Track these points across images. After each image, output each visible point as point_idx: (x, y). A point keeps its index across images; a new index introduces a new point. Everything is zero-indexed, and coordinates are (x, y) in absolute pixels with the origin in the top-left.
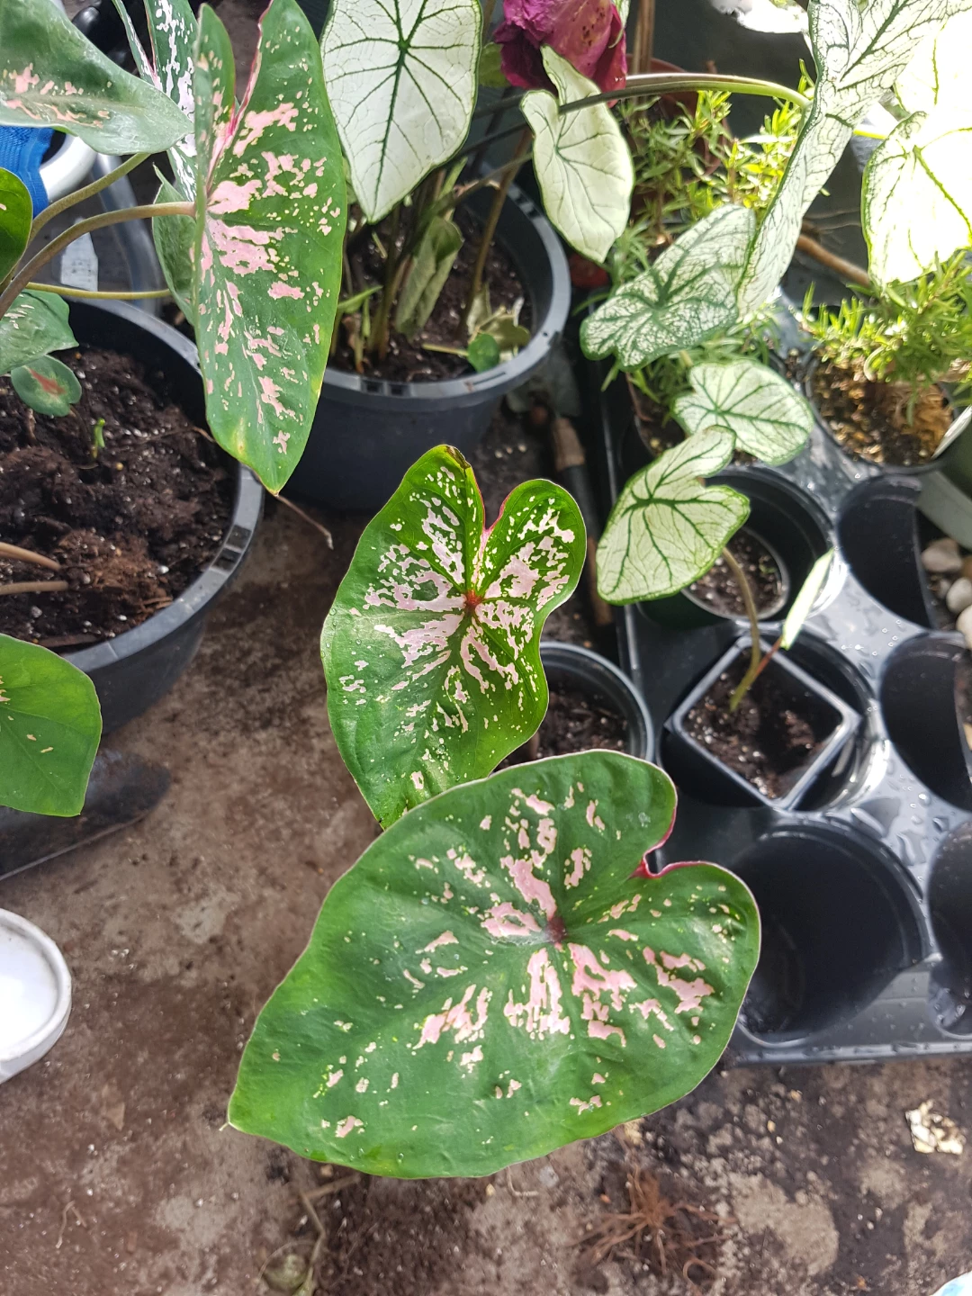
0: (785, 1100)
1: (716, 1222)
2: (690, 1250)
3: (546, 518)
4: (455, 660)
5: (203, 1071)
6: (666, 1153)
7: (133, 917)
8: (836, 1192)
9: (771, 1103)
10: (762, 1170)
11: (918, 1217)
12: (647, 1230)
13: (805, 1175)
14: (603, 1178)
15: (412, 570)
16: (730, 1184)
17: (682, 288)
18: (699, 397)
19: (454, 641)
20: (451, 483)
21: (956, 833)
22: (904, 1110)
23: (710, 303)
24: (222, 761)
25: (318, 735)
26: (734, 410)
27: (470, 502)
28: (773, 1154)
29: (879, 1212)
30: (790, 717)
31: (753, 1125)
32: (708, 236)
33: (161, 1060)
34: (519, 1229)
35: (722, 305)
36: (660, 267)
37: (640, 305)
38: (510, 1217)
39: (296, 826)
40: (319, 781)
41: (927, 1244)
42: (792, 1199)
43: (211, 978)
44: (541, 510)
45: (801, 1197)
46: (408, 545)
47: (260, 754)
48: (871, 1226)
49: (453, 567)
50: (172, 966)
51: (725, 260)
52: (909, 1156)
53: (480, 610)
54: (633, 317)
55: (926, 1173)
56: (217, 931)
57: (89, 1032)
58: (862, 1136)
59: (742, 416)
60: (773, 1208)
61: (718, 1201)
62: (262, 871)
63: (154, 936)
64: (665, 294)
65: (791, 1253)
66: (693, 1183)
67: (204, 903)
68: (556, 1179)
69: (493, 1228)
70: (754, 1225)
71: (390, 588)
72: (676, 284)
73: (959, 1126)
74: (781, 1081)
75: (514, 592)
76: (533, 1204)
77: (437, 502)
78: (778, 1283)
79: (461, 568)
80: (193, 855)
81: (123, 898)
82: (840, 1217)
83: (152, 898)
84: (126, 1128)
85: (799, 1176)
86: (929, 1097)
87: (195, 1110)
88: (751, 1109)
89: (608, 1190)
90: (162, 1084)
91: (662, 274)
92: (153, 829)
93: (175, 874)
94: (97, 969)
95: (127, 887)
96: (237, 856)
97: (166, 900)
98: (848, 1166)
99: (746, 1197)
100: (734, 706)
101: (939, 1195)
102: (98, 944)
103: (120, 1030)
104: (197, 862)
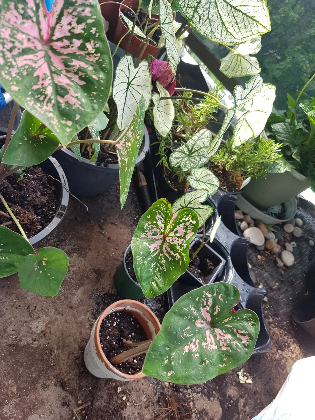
1: (190, 408)
2: (184, 417)
3: (188, 217)
4: (161, 252)
5: (40, 373)
6: (176, 389)
7: (17, 325)
8: (221, 397)
10: (201, 392)
11: (242, 401)
12: (172, 412)
13: (212, 392)
14: (159, 397)
15: (152, 228)
16: (193, 396)
17: (195, 152)
18: (193, 177)
19: (161, 247)
20: (164, 207)
21: (251, 293)
22: (237, 372)
23: (203, 157)
26: (201, 180)
27: (168, 212)
28: (204, 387)
29: (232, 401)
30: (208, 261)
33: (27, 371)
34: (136, 415)
35: (206, 157)
36: (189, 145)
37: (184, 155)
38: (134, 412)
39: (65, 295)
40: (72, 281)
41: (244, 409)
42: (209, 400)
43: (42, 344)
44: (187, 215)
45: (212, 399)
46: (151, 222)
48: (230, 405)
49: (162, 228)
50: (30, 340)
51: (206, 145)
52: (239, 385)
53: (167, 239)
54: (183, 158)
55: (243, 389)
56: (43, 329)
57: (4, 363)
58: (227, 380)
59: (202, 182)
60: (205, 402)
61: (190, 402)
62: (56, 310)
63: (24, 331)
64: (191, 153)
65: (210, 415)
66: (183, 397)
67: (39, 320)
68: (146, 399)
69: (129, 415)
70: (200, 408)
71: (147, 233)
72: (193, 150)
73: (250, 376)
75: (177, 235)
76: (140, 407)
77: (160, 211)
79: (163, 228)
80: (34, 305)
81: (13, 319)
82: (222, 404)
83: (22, 319)
84: (17, 393)
85: (211, 393)
86: (243, 367)
87: (39, 386)
89: (161, 401)
90: (28, 378)
91: (189, 147)
92: (22, 297)
93: (29, 311)
94: (6, 342)
95: (14, 316)
96: (48, 305)
97: (27, 320)
98: (223, 389)
99: (197, 400)
100: (194, 257)
101: (247, 395)
102: (6, 334)
103: (14, 362)
104: (36, 307)
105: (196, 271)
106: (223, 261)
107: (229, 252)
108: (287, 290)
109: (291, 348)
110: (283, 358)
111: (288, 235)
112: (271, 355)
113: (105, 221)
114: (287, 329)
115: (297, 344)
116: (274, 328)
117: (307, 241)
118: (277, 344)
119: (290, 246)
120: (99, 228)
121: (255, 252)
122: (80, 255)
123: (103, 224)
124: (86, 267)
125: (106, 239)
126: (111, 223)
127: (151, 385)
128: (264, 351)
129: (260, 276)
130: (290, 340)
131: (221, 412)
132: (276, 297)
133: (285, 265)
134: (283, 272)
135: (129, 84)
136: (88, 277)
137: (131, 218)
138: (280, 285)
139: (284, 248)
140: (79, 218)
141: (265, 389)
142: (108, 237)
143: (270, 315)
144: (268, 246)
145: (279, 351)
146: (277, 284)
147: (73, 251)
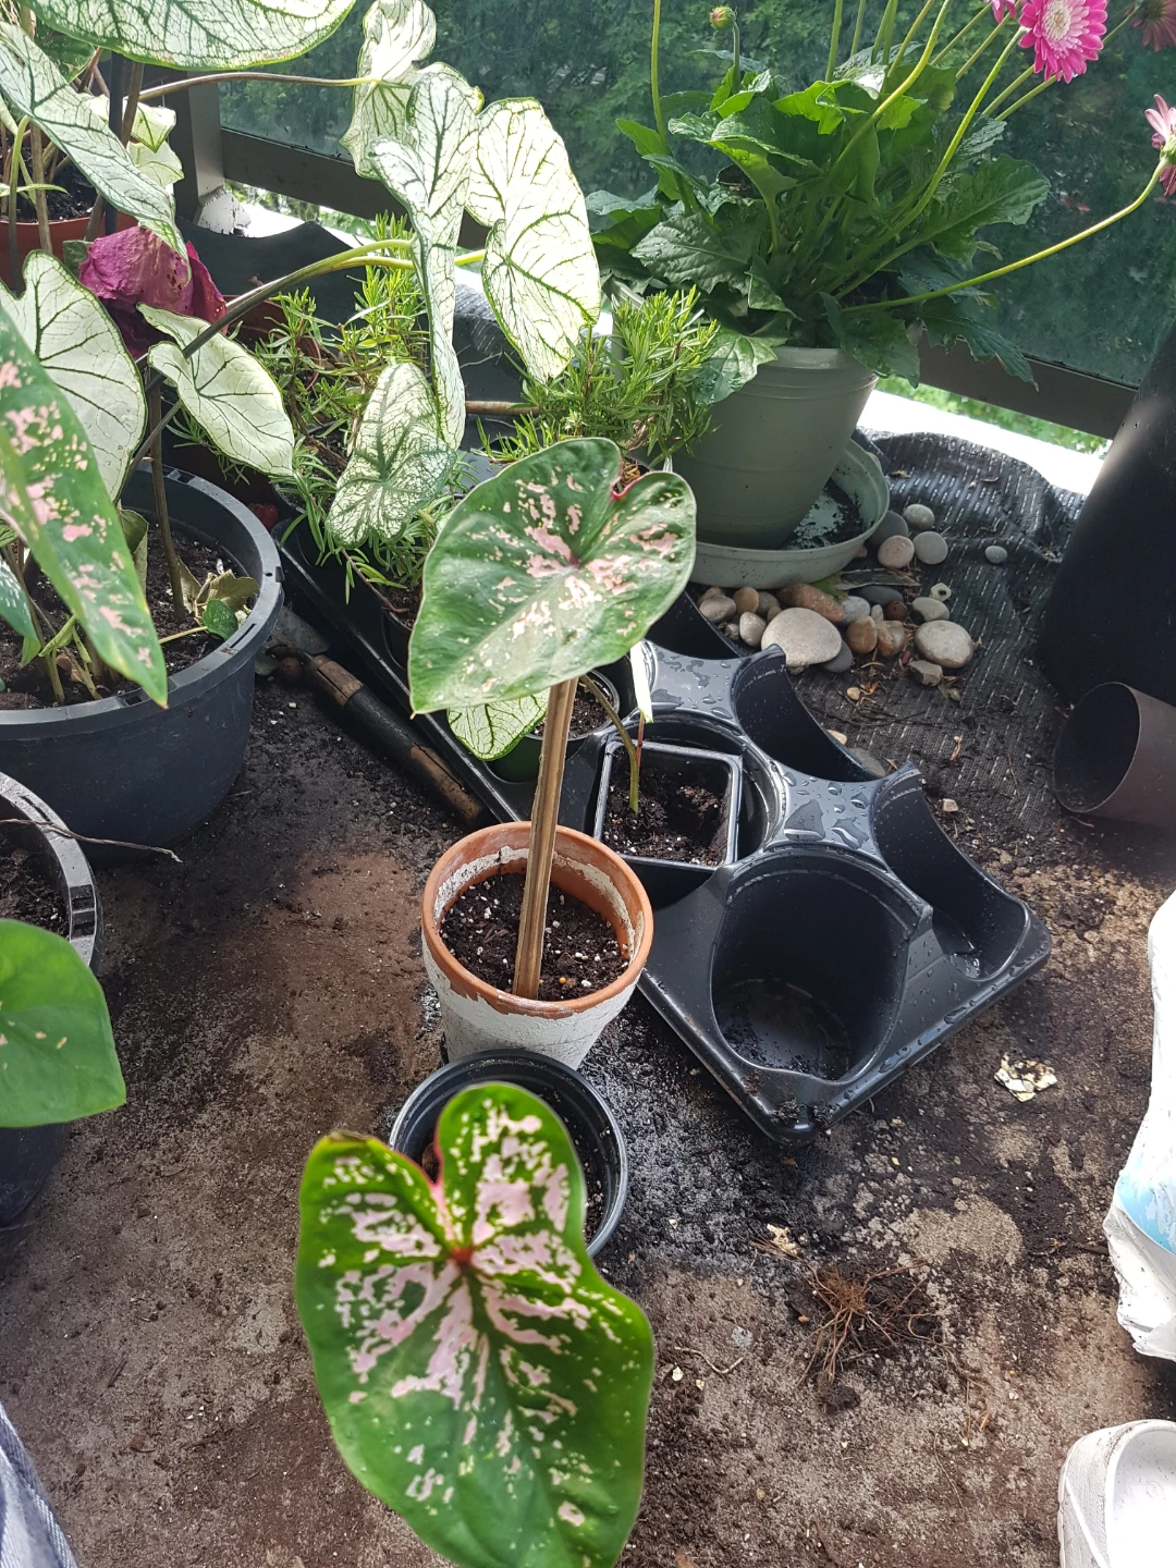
0: (893, 1130)
1: (907, 1273)
2: (902, 1312)
6: (827, 1245)
7: (186, 1372)
8: (985, 1181)
9: (882, 1141)
10: (914, 1204)
11: (1061, 1154)
12: (857, 1319)
13: (951, 1183)
14: (788, 1304)
16: (896, 1234)
17: (395, 453)
21: (875, 802)
22: (991, 1076)
23: (428, 453)
24: (180, 1167)
25: (263, 1082)
28: (913, 1184)
29: (1029, 1174)
30: (688, 792)
31: (880, 1170)
32: (389, 402)
33: (308, 1488)
34: (746, 1400)
35: (438, 451)
36: (364, 447)
37: (366, 486)
38: (733, 1397)
40: (291, 1125)
41: (1082, 1174)
42: (955, 1212)
45: (960, 1205)
47: (214, 1136)
48: (1030, 1189)
50: (259, 1390)
51: (417, 413)
52: (1021, 1111)
54: (369, 497)
55: (1042, 1116)
56: (283, 1328)
57: (214, 1512)
58: (973, 1120)
60: (944, 1230)
61: (897, 1256)
63: (221, 1374)
64: (384, 467)
65: (984, 1257)
66: (866, 1254)
67: (251, 1312)
68: (750, 1335)
69: (725, 1418)
70: (939, 1255)
72: (387, 453)
73: (1041, 1062)
74: (877, 1118)
76: (744, 1371)
78: (991, 1291)
80: (210, 1273)
81: (164, 1359)
82: (1001, 1200)
83: (194, 1340)
85: (946, 1188)
86: (1001, 1052)
88: (869, 1158)
89: (801, 1310)
90: (325, 1510)
91: (370, 450)
92: (151, 1273)
93: (203, 1302)
94: (182, 1446)
95: (160, 1346)
96: (256, 1246)
97: (210, 1332)
98: (979, 1153)
99: (917, 1235)
100: (636, 809)
101: (1064, 1127)
102: (167, 1421)
103: (246, 1489)
104: (218, 1277)
105: (668, 845)
106: (734, 763)
107: (734, 722)
108: (1000, 738)
109: (1120, 903)
110: (1113, 946)
111: (906, 576)
112: (1069, 963)
113: (291, 878)
114: (1073, 855)
115: (1130, 881)
116: (1028, 875)
117: (978, 555)
118: (1069, 918)
119: (932, 603)
120: (284, 914)
121: (832, 686)
122: (270, 1031)
123: (292, 891)
124: (313, 1057)
125: (329, 930)
126: (315, 873)
128: (1035, 959)
129: (890, 746)
130: (1104, 883)
131: (1013, 1228)
132: (977, 780)
133: (949, 669)
134: (955, 693)
136: (338, 1084)
137: (376, 819)
138: (966, 736)
139: (916, 619)
140: (195, 923)
141: (1109, 1073)
142: (331, 920)
143: (992, 845)
144: (863, 643)
145: (1086, 935)
146: (956, 738)
147: (240, 1032)
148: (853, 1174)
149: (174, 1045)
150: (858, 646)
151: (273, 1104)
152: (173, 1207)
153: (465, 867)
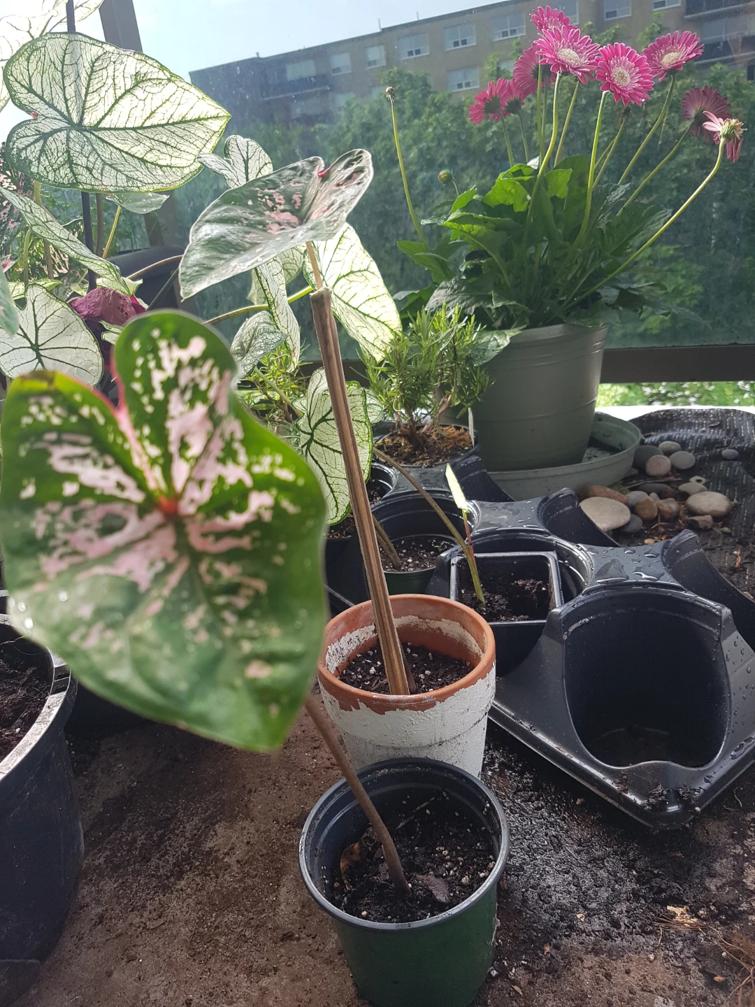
6: (726, 915)
14: (701, 971)
21: (664, 552)
24: (162, 921)
25: (227, 854)
39: (253, 922)
40: (249, 882)
47: (189, 896)
62: (249, 971)
68: (671, 1003)
80: (181, 1000)
88: (748, 842)
89: (715, 973)
100: (483, 599)
106: (551, 556)
107: (542, 529)
111: (670, 477)
117: (718, 457)
119: (693, 486)
122: (232, 819)
124: (265, 832)
127: (652, 957)
133: (717, 516)
134: (726, 529)
135: (35, 347)
138: (742, 551)
139: (684, 496)
144: (648, 513)
146: (735, 552)
147: (210, 822)
148: (736, 857)
149: (161, 838)
150: (645, 516)
151: (235, 868)
152: (155, 952)
153: (348, 636)
